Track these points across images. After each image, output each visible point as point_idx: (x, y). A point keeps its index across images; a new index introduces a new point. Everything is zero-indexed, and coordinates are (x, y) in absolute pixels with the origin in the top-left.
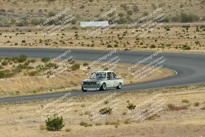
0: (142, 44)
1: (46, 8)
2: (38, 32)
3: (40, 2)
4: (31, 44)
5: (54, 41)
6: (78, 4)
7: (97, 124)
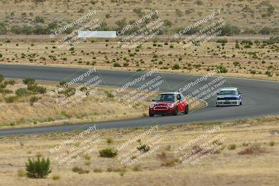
0: (161, 63)
1: (32, 11)
2: (20, 44)
3: (23, 3)
4: (10, 60)
5: (41, 56)
6: (76, 6)
7: (96, 171)
